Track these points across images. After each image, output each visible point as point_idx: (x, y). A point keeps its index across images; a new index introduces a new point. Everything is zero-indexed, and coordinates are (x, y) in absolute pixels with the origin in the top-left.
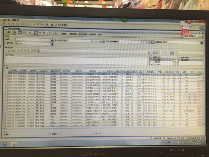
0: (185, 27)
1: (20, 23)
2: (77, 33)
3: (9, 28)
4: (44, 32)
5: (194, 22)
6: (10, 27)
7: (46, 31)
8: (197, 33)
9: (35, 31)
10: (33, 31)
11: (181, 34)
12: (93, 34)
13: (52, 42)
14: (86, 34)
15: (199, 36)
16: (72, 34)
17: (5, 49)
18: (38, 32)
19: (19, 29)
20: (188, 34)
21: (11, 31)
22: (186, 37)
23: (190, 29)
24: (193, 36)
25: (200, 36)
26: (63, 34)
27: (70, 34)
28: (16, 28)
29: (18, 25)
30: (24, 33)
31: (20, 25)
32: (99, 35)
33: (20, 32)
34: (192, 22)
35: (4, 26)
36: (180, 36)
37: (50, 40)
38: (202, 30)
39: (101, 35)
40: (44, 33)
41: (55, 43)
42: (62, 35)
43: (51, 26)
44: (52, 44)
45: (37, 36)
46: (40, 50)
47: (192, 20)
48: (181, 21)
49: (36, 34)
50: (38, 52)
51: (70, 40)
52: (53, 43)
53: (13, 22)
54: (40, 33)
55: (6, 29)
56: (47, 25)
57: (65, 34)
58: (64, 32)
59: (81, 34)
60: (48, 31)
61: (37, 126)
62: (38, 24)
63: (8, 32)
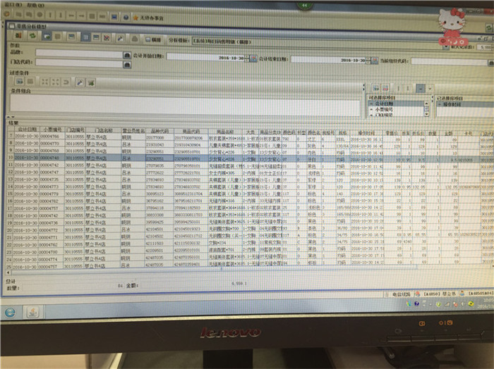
0: (452, 24)
1: (48, 12)
2: (189, 38)
3: (19, 26)
4: (106, 34)
5: (474, 13)
6: (22, 24)
7: (111, 32)
8: (479, 39)
9: (84, 33)
10: (79, 33)
11: (443, 41)
12: (228, 41)
13: (127, 61)
14: (209, 41)
15: (484, 46)
16: (175, 40)
17: (9, 76)
18: (92, 36)
19: (44, 27)
20: (458, 42)
21: (25, 32)
22: (453, 50)
23: (462, 31)
24: (470, 47)
25: (487, 47)
26: (154, 40)
27: (171, 40)
28: (36, 24)
29: (42, 18)
30: (58, 37)
31: (48, 18)
32: (241, 42)
33: (45, 36)
34: (468, 13)
35: (6, 21)
36: (439, 46)
37: (120, 55)
38: (490, 32)
39: (246, 42)
40: (106, 38)
41: (133, 61)
42: (152, 43)
43: (123, 21)
44: (127, 65)
45: (88, 45)
46: (98, 79)
47: (468, 9)
48: (442, 11)
49: (87, 40)
50: (92, 84)
51: (170, 56)
52: (130, 63)
53: (28, 11)
54: (95, 36)
55: (12, 26)
56: (114, 17)
57: (159, 40)
58: (157, 36)
59: (198, 41)
60: (117, 32)
61: (87, 265)
62: (90, 15)
63: (18, 36)
